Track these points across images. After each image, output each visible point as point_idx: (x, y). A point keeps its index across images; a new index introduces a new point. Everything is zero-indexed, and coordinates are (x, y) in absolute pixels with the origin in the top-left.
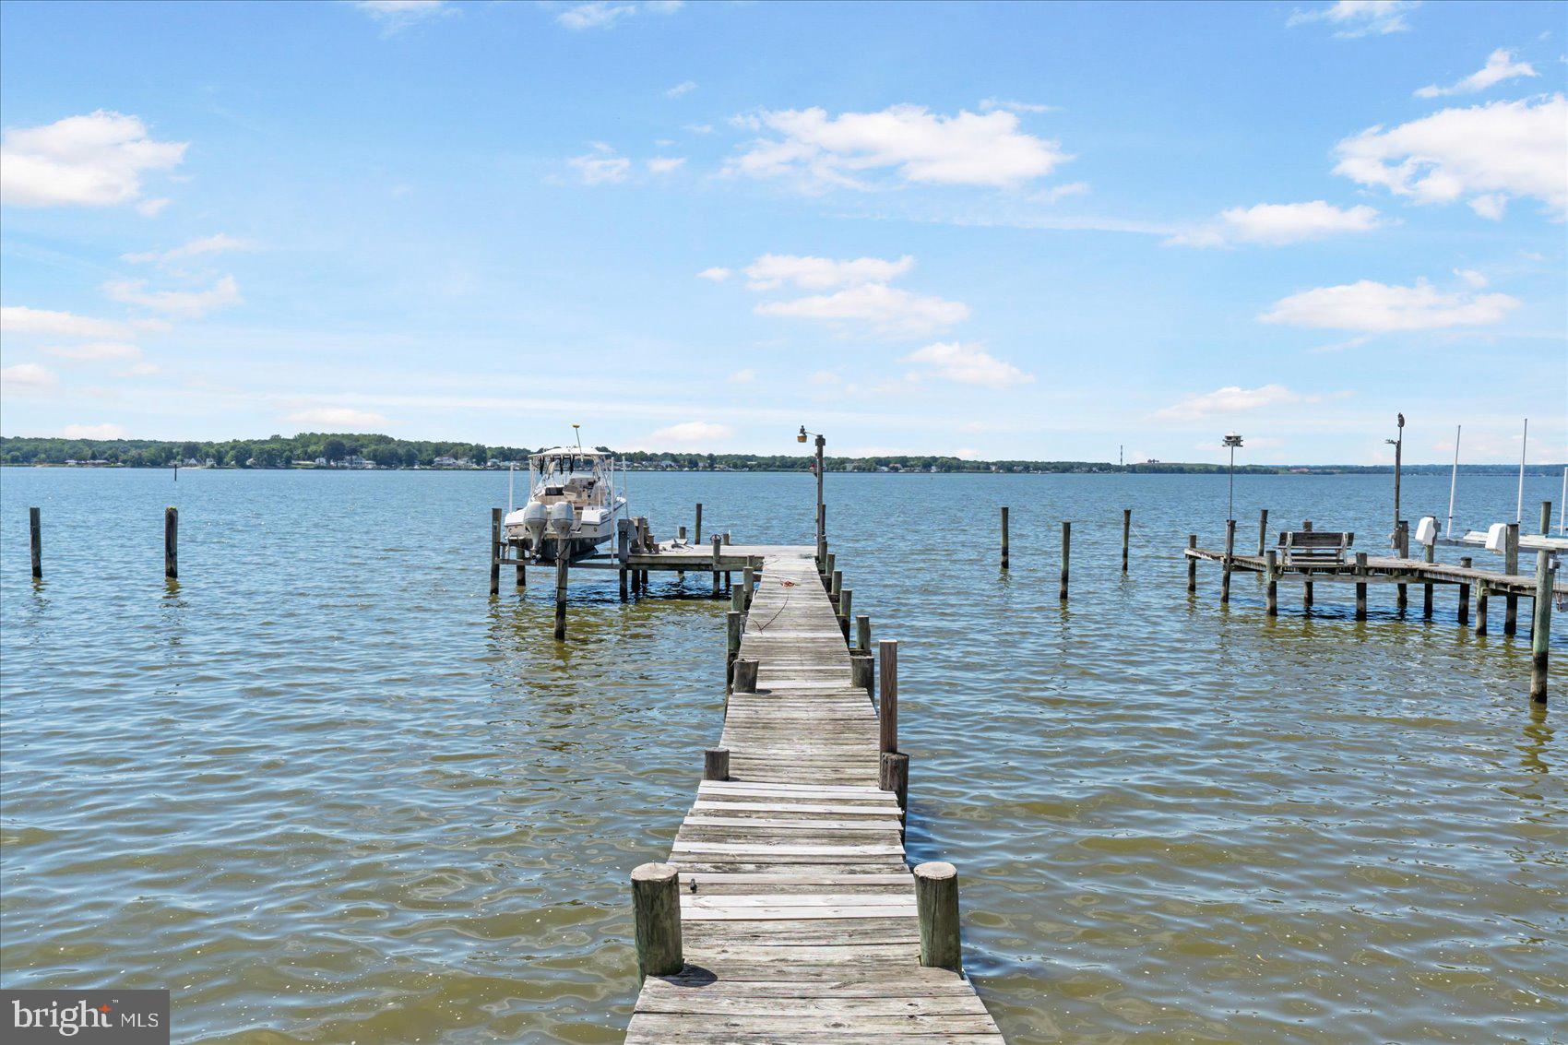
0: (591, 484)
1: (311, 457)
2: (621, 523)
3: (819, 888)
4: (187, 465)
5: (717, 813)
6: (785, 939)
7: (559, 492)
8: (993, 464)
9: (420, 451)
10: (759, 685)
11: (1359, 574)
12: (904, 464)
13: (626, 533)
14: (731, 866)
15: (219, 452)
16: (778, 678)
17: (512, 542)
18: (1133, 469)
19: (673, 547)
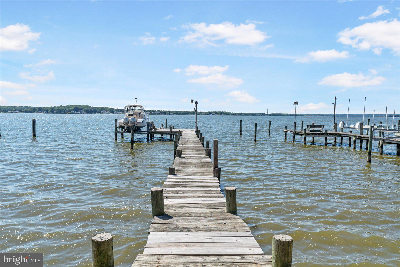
0: (140, 113)
1: (70, 111)
2: (147, 122)
3: (199, 197)
4: (39, 113)
5: (172, 182)
6: (191, 208)
7: (132, 115)
8: (237, 113)
9: (97, 109)
10: (182, 156)
11: (326, 135)
12: (215, 113)
13: (148, 125)
14: (177, 192)
15: (47, 109)
16: (187, 154)
17: (120, 127)
18: (270, 115)
19: (160, 129)
